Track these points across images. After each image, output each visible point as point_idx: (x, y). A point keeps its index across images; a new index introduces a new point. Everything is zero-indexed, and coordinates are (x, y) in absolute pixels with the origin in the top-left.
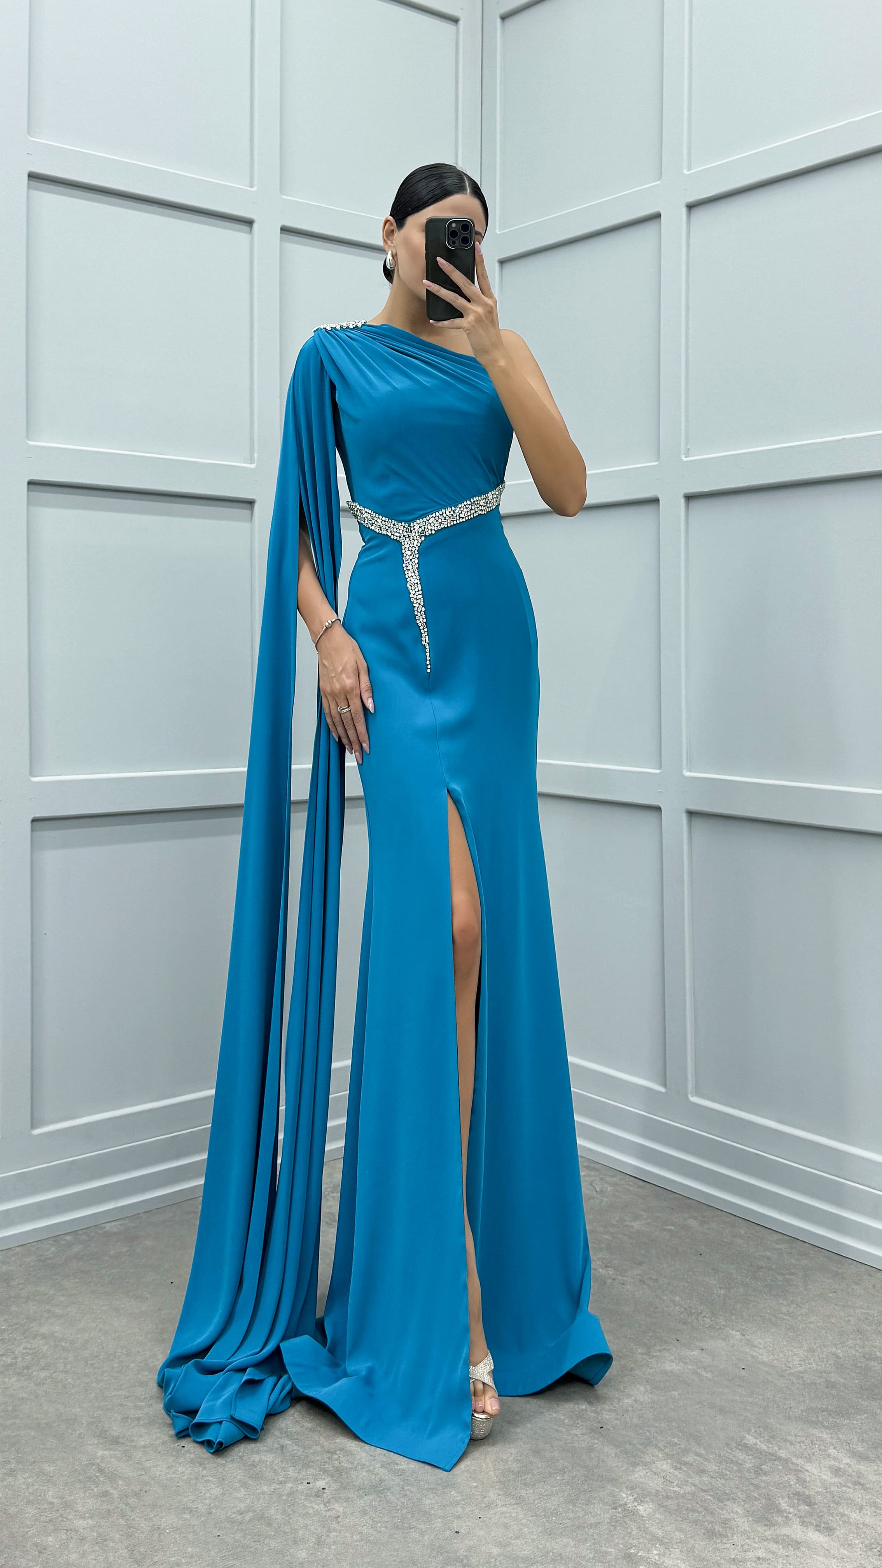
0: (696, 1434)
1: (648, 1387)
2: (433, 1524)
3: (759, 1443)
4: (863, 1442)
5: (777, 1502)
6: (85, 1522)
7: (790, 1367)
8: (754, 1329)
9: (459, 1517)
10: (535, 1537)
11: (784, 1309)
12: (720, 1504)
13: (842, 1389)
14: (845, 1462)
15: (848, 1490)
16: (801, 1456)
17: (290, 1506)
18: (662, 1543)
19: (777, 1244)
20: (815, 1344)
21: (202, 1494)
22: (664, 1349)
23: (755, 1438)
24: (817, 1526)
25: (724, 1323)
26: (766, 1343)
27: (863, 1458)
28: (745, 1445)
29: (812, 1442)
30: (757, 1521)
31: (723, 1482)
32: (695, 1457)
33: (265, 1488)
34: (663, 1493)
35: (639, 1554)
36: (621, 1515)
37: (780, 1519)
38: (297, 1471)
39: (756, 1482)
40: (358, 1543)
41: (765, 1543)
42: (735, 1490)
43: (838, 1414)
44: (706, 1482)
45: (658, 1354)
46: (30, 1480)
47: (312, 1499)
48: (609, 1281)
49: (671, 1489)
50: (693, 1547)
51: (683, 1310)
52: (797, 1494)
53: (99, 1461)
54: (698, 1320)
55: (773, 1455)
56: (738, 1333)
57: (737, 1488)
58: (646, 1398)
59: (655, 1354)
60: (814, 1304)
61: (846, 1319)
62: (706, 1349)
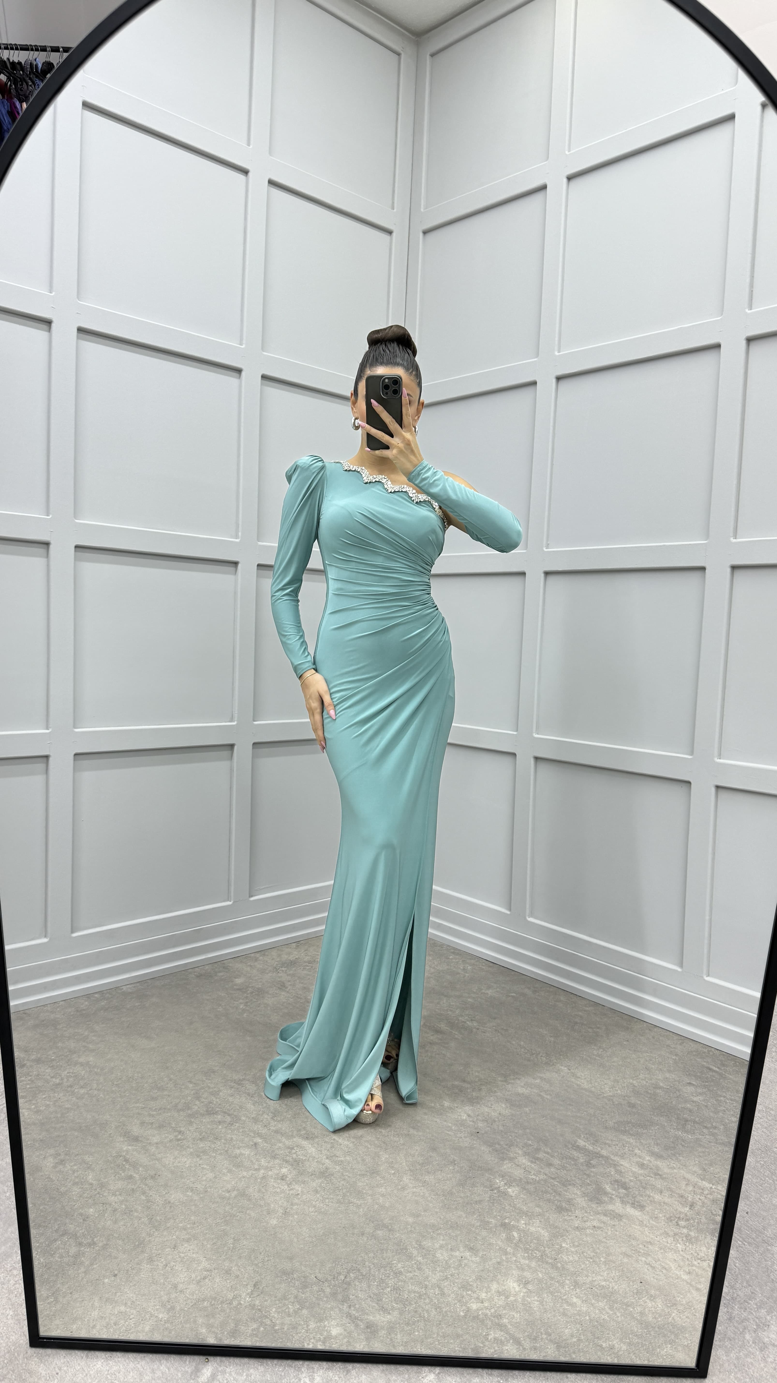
0: (544, 1138)
1: (508, 1105)
2: (366, 1200)
3: (587, 1145)
4: (657, 1146)
5: (604, 1187)
6: (116, 1198)
7: (602, 1093)
8: (576, 1065)
9: (383, 1195)
10: (438, 1210)
11: (595, 1053)
12: (565, 1188)
13: (639, 1108)
14: (647, 1159)
15: (651, 1179)
16: (616, 1155)
17: (263, 1187)
18: (526, 1215)
19: (586, 1007)
20: (618, 1076)
21: (200, 1177)
22: (516, 1078)
23: (584, 1141)
24: (632, 1204)
25: (555, 1061)
26: (585, 1075)
27: (659, 1156)
28: (578, 1147)
29: (623, 1144)
30: (591, 1200)
31: (565, 1172)
32: (544, 1155)
33: (245, 1174)
34: (525, 1180)
35: (512, 1224)
36: (496, 1195)
37: (606, 1199)
38: (267, 1161)
39: (587, 1173)
40: (313, 1214)
41: (598, 1216)
42: (574, 1178)
43: (639, 1126)
44: (554, 1173)
45: (513, 1081)
46: (75, 1167)
47: (279, 1181)
48: (474, 1030)
49: (530, 1176)
50: (548, 1218)
51: (526, 1051)
52: (616, 1181)
53: (124, 1154)
54: (537, 1058)
55: (597, 1154)
56: (566, 1068)
57: (575, 1177)
58: (507, 1112)
59: (510, 1081)
60: (614, 1049)
61: (637, 1060)
62: (545, 1079)
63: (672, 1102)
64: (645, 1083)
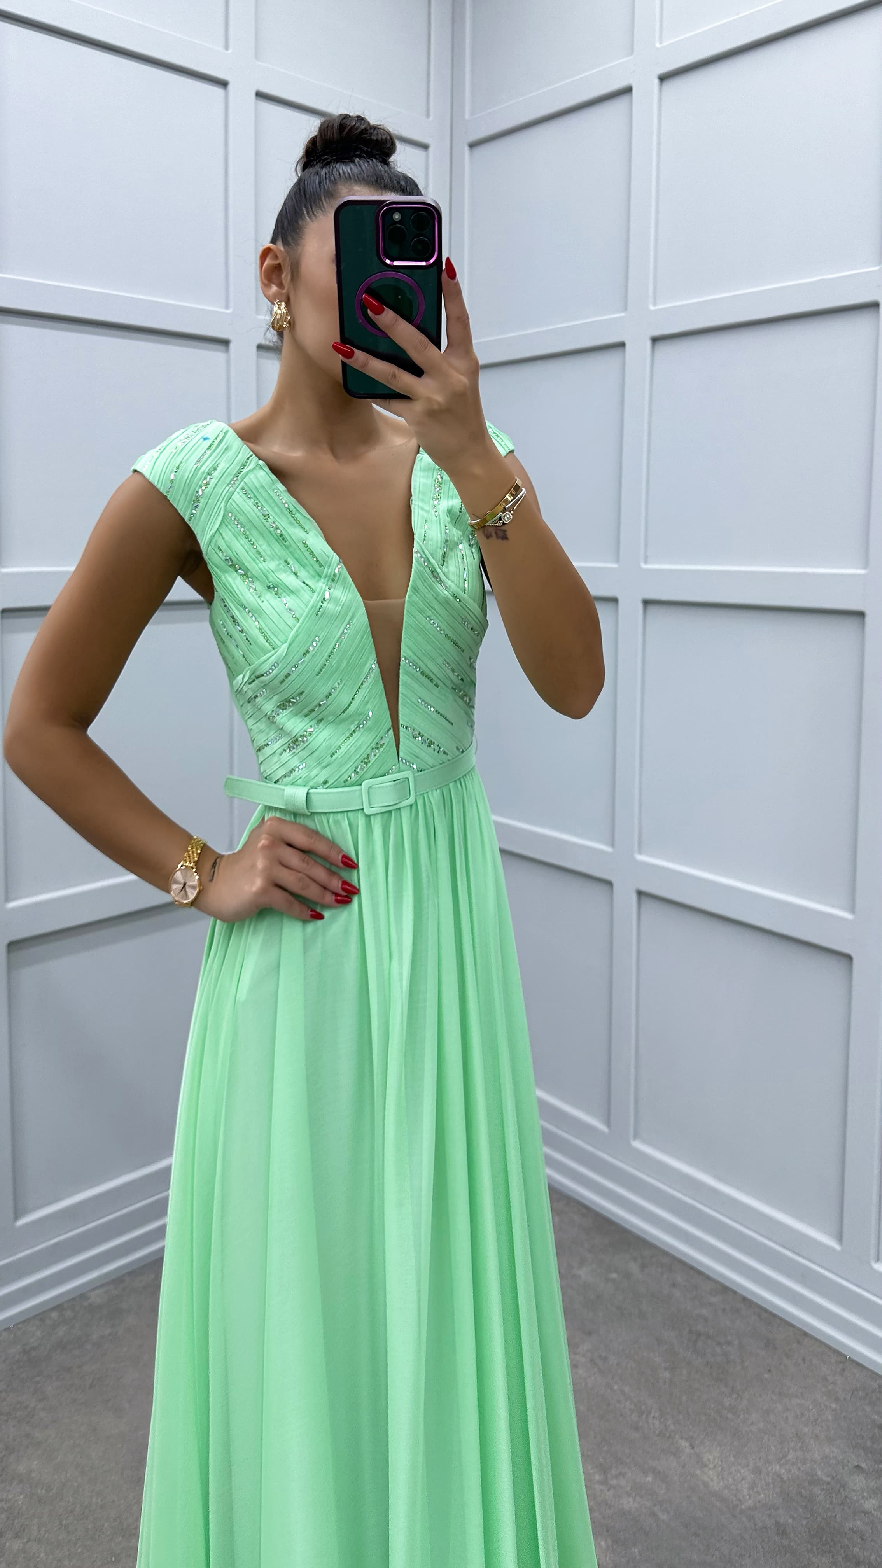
7: (740, 1500)
8: (702, 1436)
11: (727, 1402)
20: (760, 1458)
22: (620, 1473)
25: (672, 1427)
26: (714, 1459)
45: (614, 1482)
51: (633, 1406)
56: (687, 1444)
60: (752, 1391)
61: (785, 1415)
62: (659, 1472)
63: (835, 1516)
64: (797, 1473)
